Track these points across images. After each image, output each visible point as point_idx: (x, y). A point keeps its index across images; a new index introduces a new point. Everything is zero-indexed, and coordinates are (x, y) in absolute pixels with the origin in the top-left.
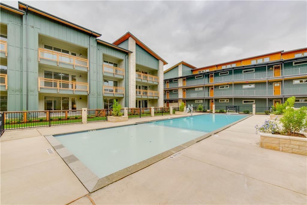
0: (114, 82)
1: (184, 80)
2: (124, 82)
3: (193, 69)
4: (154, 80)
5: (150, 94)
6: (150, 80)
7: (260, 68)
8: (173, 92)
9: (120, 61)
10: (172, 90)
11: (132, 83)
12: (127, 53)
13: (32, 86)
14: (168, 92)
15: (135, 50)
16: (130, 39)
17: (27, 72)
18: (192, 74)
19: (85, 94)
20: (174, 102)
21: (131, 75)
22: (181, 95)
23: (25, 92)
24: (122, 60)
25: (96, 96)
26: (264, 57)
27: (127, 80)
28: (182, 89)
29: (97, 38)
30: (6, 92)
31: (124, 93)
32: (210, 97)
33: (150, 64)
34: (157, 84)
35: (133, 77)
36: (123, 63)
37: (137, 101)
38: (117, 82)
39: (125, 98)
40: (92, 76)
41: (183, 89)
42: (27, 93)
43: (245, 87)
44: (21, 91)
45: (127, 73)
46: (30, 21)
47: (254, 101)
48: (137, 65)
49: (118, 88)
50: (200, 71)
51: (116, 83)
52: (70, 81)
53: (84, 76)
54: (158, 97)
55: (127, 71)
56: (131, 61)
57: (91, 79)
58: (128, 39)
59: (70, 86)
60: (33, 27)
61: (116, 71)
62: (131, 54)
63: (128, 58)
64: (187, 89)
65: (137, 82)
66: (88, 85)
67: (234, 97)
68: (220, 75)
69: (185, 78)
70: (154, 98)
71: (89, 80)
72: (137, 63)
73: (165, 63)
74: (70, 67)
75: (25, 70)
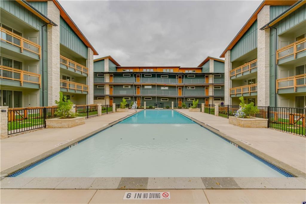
1: (111, 76)
2: (38, 65)
3: (118, 67)
4: (82, 71)
6: (79, 69)
7: (172, 76)
10: (96, 85)
11: (55, 70)
12: (45, 23)
15: (59, 24)
16: (51, 4)
18: (117, 71)
20: (99, 99)
24: (36, 31)
26: (171, 68)
27: (45, 63)
28: (108, 85)
31: (40, 82)
32: (137, 95)
33: (78, 49)
34: (86, 75)
36: (39, 36)
39: (41, 90)
41: (110, 85)
43: (162, 88)
45: (44, 52)
47: (168, 99)
49: (29, 73)
54: (87, 92)
55: (45, 50)
63: (47, 31)
64: (115, 86)
67: (157, 96)
68: (145, 76)
69: (113, 74)
70: (77, 92)
72: (61, 43)
73: (95, 53)
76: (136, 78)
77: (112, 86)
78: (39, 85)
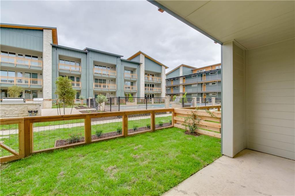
0: (131, 82)
1: (184, 78)
2: (137, 82)
4: (158, 80)
5: (155, 90)
6: (156, 80)
8: (176, 88)
9: (135, 69)
10: (175, 87)
11: (142, 83)
12: (139, 64)
13: (91, 88)
14: (172, 88)
15: (144, 62)
16: (141, 55)
17: (89, 80)
18: (192, 73)
19: (114, 91)
20: (176, 96)
21: (141, 78)
22: (181, 90)
23: (88, 91)
25: (120, 92)
27: (139, 81)
29: (121, 58)
30: (80, 91)
31: (137, 90)
32: (203, 91)
34: (160, 82)
35: (143, 79)
36: (137, 70)
37: (146, 95)
38: (133, 82)
39: (137, 93)
40: (118, 80)
41: (183, 85)
42: (89, 90)
44: (86, 90)
46: (90, 55)
49: (133, 87)
50: (198, 70)
51: (132, 83)
52: (107, 84)
53: (114, 80)
54: (161, 92)
55: (139, 76)
56: (141, 69)
57: (118, 82)
59: (107, 87)
60: (91, 58)
61: (132, 76)
62: (142, 64)
63: (140, 67)
64: (186, 85)
65: (145, 82)
66: (116, 86)
67: (218, 92)
68: (210, 74)
69: (185, 77)
70: (158, 93)
71: (117, 82)
72: (146, 70)
73: (166, 68)
74: (107, 76)
75: (88, 79)
76: (202, 76)
77: (185, 86)
78: (136, 90)
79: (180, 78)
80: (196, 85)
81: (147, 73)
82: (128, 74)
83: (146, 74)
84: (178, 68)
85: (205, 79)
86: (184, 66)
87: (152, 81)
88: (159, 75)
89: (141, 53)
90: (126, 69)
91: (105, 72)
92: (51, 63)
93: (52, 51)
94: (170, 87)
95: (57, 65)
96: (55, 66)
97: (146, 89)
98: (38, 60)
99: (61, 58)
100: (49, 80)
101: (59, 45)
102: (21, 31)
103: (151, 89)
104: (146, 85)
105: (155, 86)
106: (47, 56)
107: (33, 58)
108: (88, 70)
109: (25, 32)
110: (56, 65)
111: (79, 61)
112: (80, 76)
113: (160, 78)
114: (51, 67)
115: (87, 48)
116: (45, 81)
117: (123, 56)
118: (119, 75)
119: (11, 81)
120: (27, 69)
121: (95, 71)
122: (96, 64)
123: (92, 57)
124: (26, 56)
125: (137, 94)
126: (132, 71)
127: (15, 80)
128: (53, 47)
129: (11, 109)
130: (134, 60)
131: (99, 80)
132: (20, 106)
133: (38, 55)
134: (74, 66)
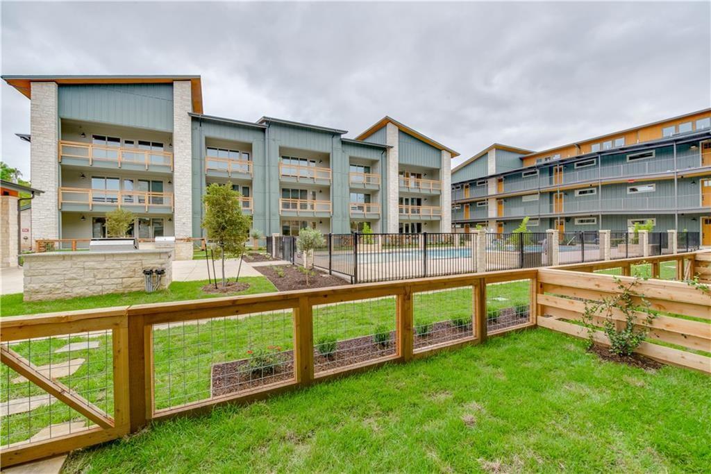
0: (366, 195)
1: (500, 181)
2: (379, 195)
3: (525, 156)
4: (431, 188)
5: (425, 212)
6: (426, 186)
7: (664, 149)
8: (478, 206)
9: (374, 162)
10: (475, 202)
11: (393, 196)
12: (384, 149)
13: (274, 210)
14: (467, 207)
15: (397, 143)
16: (390, 126)
17: (269, 192)
18: (522, 165)
19: (327, 216)
20: (478, 225)
21: (391, 183)
22: (493, 211)
23: (267, 218)
24: (377, 161)
25: (340, 219)
27: (384, 192)
28: (495, 199)
29: (343, 136)
31: (380, 212)
32: (554, 214)
33: (424, 159)
34: (438, 193)
35: (394, 184)
36: (379, 164)
37: (401, 224)
38: (369, 195)
39: (381, 220)
40: (336, 191)
41: (497, 199)
42: (270, 217)
44: (264, 215)
45: (384, 180)
46: (272, 133)
47: (655, 219)
48: (400, 165)
49: (371, 205)
50: (538, 158)
51: (368, 197)
52: (309, 201)
53: (325, 191)
54: (440, 216)
55: (384, 177)
56: (391, 161)
58: (386, 125)
59: (309, 206)
60: (274, 140)
61: (368, 179)
62: (391, 149)
63: (386, 156)
64: (506, 199)
65: (400, 193)
66: (331, 204)
67: (603, 213)
68: (575, 167)
69: (502, 177)
70: (433, 218)
71: (333, 196)
72: (401, 162)
73: (454, 154)
74: (311, 182)
75: (267, 191)
77: (502, 200)
78: (379, 214)
79: (489, 180)
80: (537, 198)
81: (404, 171)
82: (357, 176)
83: (401, 173)
84: (484, 155)
85: (562, 181)
86: (499, 148)
87: (417, 191)
88: (433, 173)
89: (390, 121)
90: (353, 162)
91: (304, 173)
92: (190, 157)
93: (192, 129)
94: (462, 204)
95: (203, 162)
96: (198, 162)
97: (401, 211)
98: (165, 150)
99: (211, 144)
100: (186, 194)
101: (204, 114)
102: (130, 89)
103: (413, 211)
104: (401, 201)
105: (423, 202)
106: (182, 142)
107: (153, 147)
108: (267, 168)
109: (137, 90)
110: (201, 160)
111: (247, 149)
112: (250, 183)
113: (436, 182)
114: (190, 165)
115: (264, 117)
116: (177, 196)
117: (346, 132)
118: (337, 177)
119: (113, 200)
120: (144, 172)
121: (284, 171)
122: (286, 154)
123: (278, 139)
124: (141, 143)
125: (380, 223)
126: (369, 168)
127: (119, 197)
128: (194, 119)
129: (106, 265)
130: (373, 140)
131: (292, 192)
132: (125, 258)
133: (162, 141)
134: (238, 161)
